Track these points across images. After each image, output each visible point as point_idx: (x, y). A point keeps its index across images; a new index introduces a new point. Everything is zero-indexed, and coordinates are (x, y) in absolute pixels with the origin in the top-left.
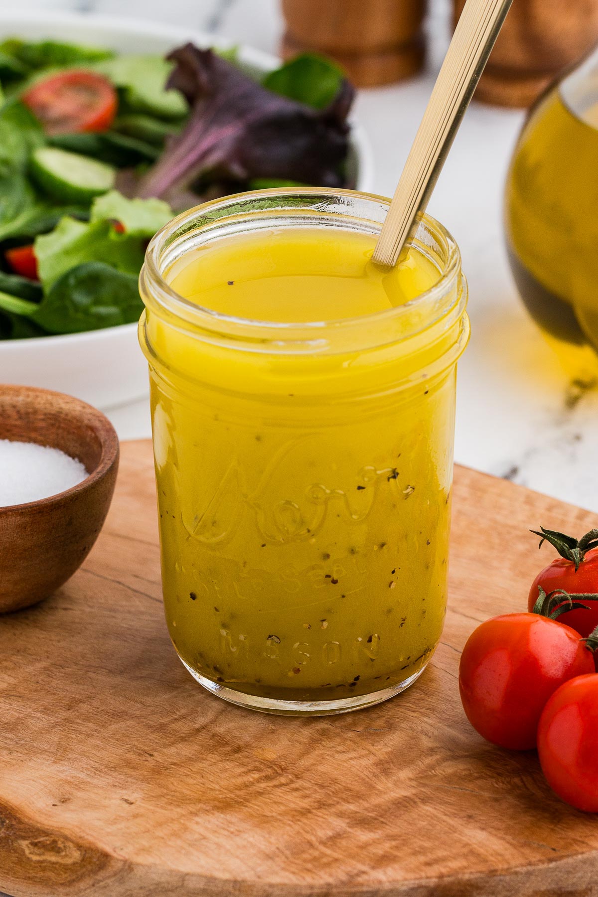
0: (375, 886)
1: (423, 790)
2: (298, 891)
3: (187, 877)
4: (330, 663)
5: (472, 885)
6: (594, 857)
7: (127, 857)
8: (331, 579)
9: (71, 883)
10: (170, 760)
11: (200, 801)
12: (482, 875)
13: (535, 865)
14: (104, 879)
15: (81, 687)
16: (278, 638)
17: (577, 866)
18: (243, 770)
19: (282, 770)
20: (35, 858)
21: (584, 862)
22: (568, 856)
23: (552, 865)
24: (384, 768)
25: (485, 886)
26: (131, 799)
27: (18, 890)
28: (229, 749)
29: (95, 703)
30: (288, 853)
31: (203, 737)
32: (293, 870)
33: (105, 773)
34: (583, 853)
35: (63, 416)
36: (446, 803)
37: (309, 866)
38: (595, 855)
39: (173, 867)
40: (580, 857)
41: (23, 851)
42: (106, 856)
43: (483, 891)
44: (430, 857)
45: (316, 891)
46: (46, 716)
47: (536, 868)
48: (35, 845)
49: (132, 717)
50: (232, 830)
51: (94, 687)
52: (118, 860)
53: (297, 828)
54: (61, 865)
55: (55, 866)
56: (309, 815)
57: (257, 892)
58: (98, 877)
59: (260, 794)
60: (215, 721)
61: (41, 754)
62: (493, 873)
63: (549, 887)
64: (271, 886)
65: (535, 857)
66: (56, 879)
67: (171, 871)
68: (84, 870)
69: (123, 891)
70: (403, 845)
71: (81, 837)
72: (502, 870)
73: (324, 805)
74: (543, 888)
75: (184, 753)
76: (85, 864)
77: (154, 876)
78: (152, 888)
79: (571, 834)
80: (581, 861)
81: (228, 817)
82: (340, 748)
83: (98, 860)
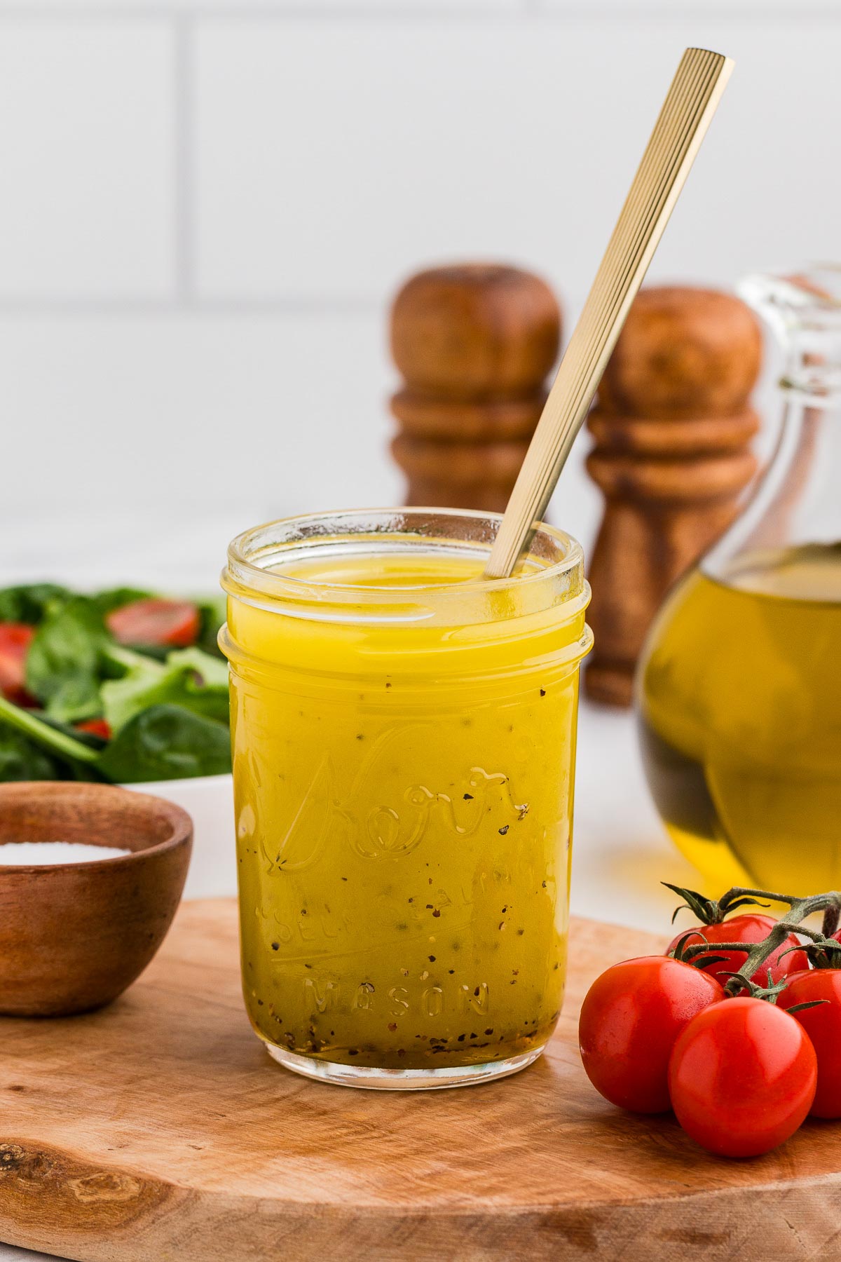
0: (480, 1211)
1: (536, 1142)
2: (390, 1214)
3: (262, 1203)
4: (431, 1014)
5: (591, 1216)
6: (733, 1195)
7: (193, 1186)
8: (432, 910)
9: (127, 1223)
10: (245, 1120)
11: (278, 1148)
12: (603, 1204)
13: (664, 1198)
14: (166, 1212)
15: (144, 1068)
16: (372, 986)
17: (712, 1203)
18: (330, 1127)
19: (374, 1127)
20: (86, 1199)
21: (722, 1199)
22: (703, 1191)
23: (685, 1199)
24: (492, 1127)
25: (606, 1218)
26: (199, 1146)
27: (65, 1243)
28: (313, 1112)
29: (159, 1079)
30: (380, 1185)
31: (282, 1104)
32: (385, 1196)
33: (171, 1128)
34: (720, 1189)
35: (130, 812)
36: (562, 1152)
37: (404, 1194)
38: (733, 1192)
39: (246, 1193)
40: (716, 1192)
41: (73, 1192)
42: (168, 1186)
43: (604, 1225)
44: (542, 1189)
45: (411, 1214)
46: (103, 1088)
47: (666, 1200)
48: (86, 1183)
49: (203, 1089)
50: (314, 1168)
51: (159, 1069)
52: (182, 1189)
53: (390, 1167)
54: (115, 1202)
55: (109, 1205)
56: (404, 1159)
57: (343, 1215)
58: (159, 1212)
59: (348, 1143)
60: (298, 1093)
61: (96, 1114)
62: (616, 1203)
63: (681, 1227)
64: (359, 1208)
65: (664, 1191)
66: (110, 1221)
67: (244, 1197)
68: (143, 1204)
69: (187, 1225)
70: (513, 1180)
71: (140, 1172)
72: (626, 1200)
73: (421, 1152)
74: (674, 1227)
75: (260, 1114)
76: (144, 1197)
77: (223, 1203)
78: (221, 1218)
79: (706, 1175)
80: (717, 1197)
81: (311, 1159)
82: (440, 1113)
83: (159, 1192)
